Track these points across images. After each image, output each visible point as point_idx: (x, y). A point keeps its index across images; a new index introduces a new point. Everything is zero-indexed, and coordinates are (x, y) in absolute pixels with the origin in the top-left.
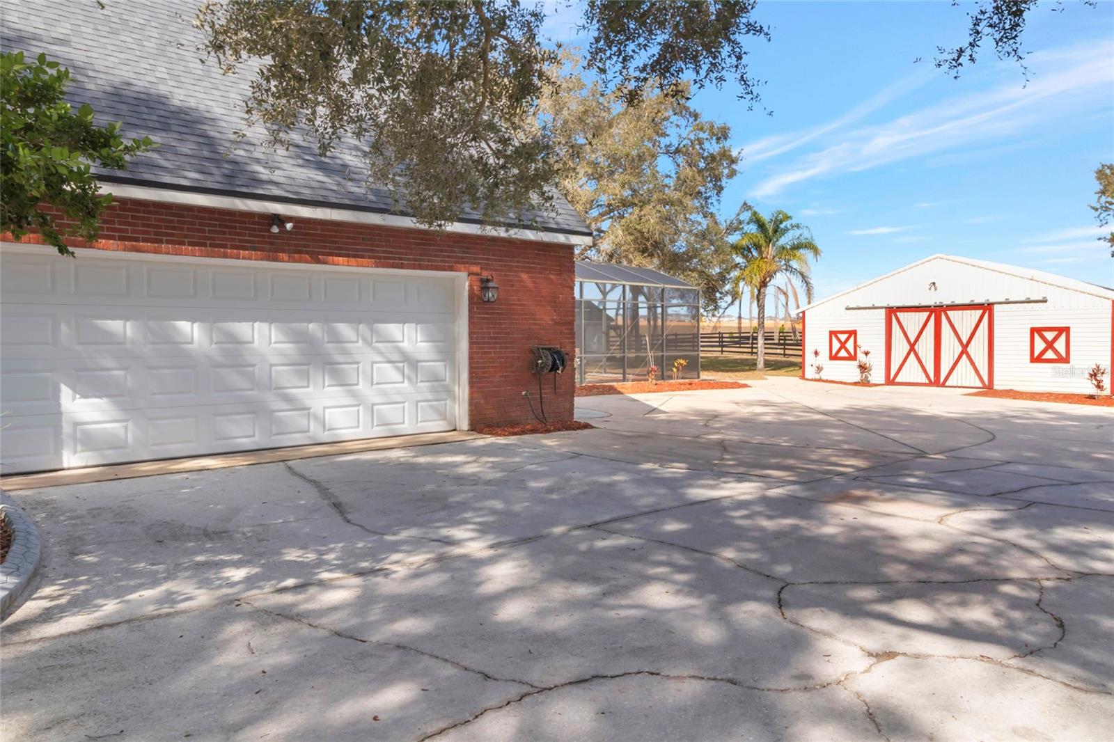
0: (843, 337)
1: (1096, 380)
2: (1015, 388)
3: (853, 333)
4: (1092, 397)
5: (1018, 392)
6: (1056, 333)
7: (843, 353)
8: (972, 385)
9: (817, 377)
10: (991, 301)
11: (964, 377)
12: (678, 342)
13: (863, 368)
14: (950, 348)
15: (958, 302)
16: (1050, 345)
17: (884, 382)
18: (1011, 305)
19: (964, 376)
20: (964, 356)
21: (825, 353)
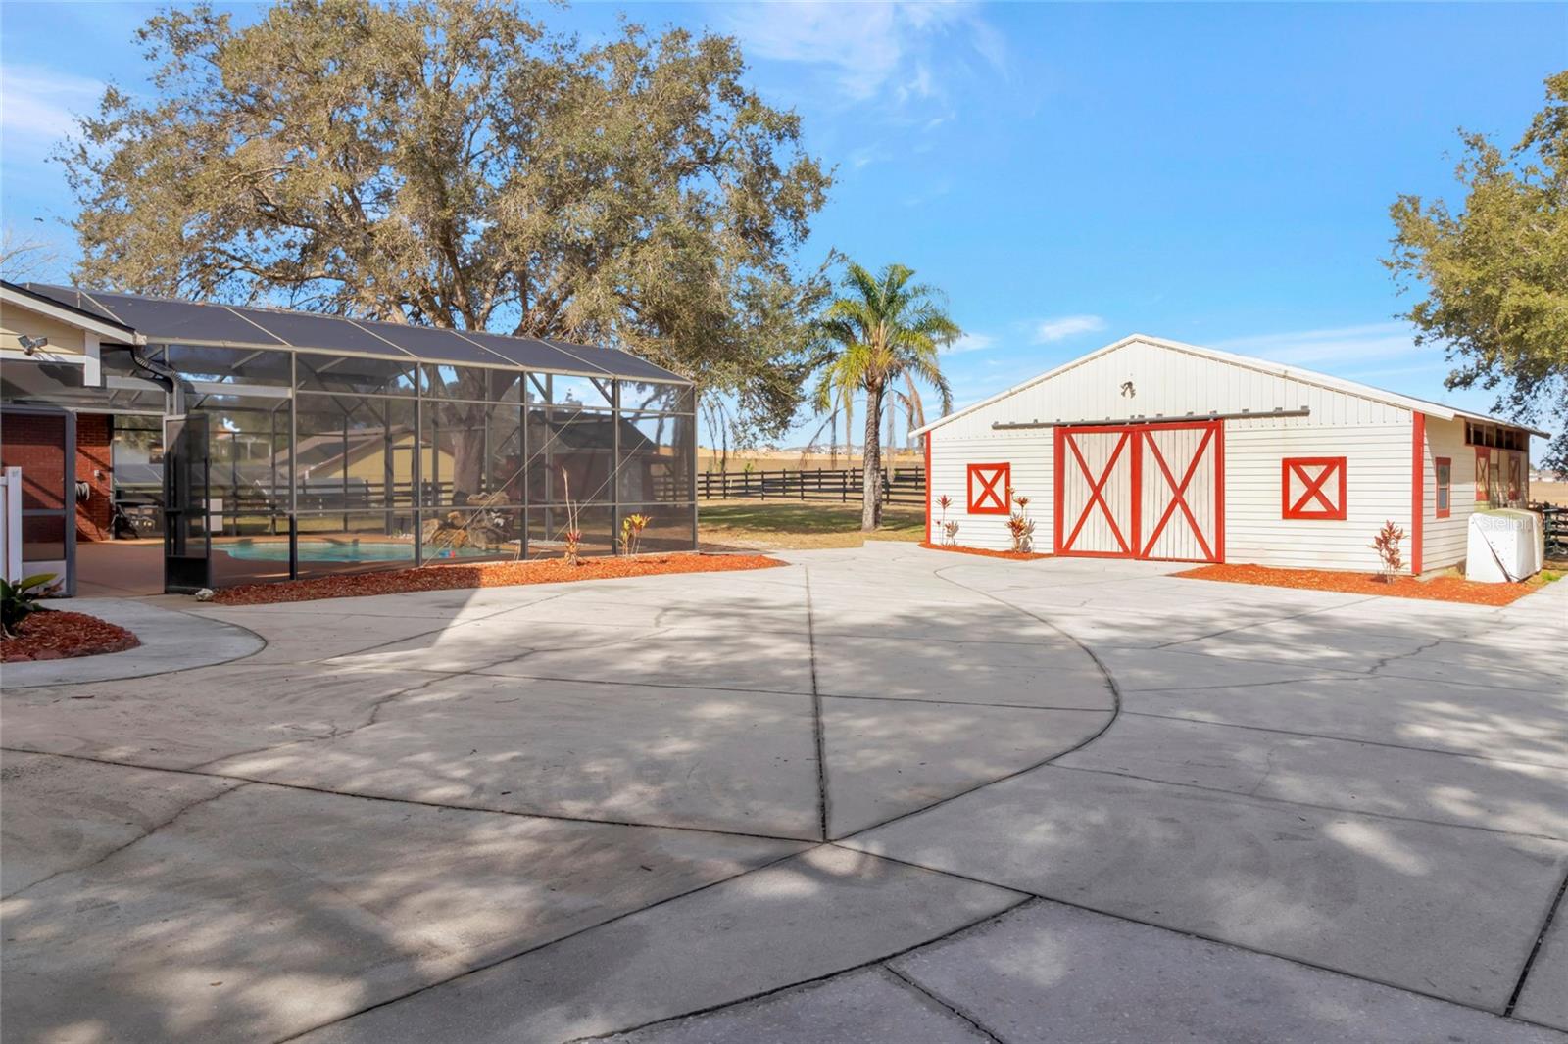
0: (989, 475)
1: (1387, 549)
2: (1259, 562)
3: (1003, 469)
4: (1380, 578)
5: (1263, 569)
6: (1323, 468)
7: (989, 503)
8: (1191, 557)
9: (950, 541)
10: (1220, 413)
11: (1178, 543)
12: (788, 484)
13: (1017, 527)
14: (1156, 494)
15: (1168, 414)
16: (1314, 489)
17: (1052, 552)
18: (1253, 420)
19: (1178, 541)
20: (1178, 507)
21: (959, 502)
